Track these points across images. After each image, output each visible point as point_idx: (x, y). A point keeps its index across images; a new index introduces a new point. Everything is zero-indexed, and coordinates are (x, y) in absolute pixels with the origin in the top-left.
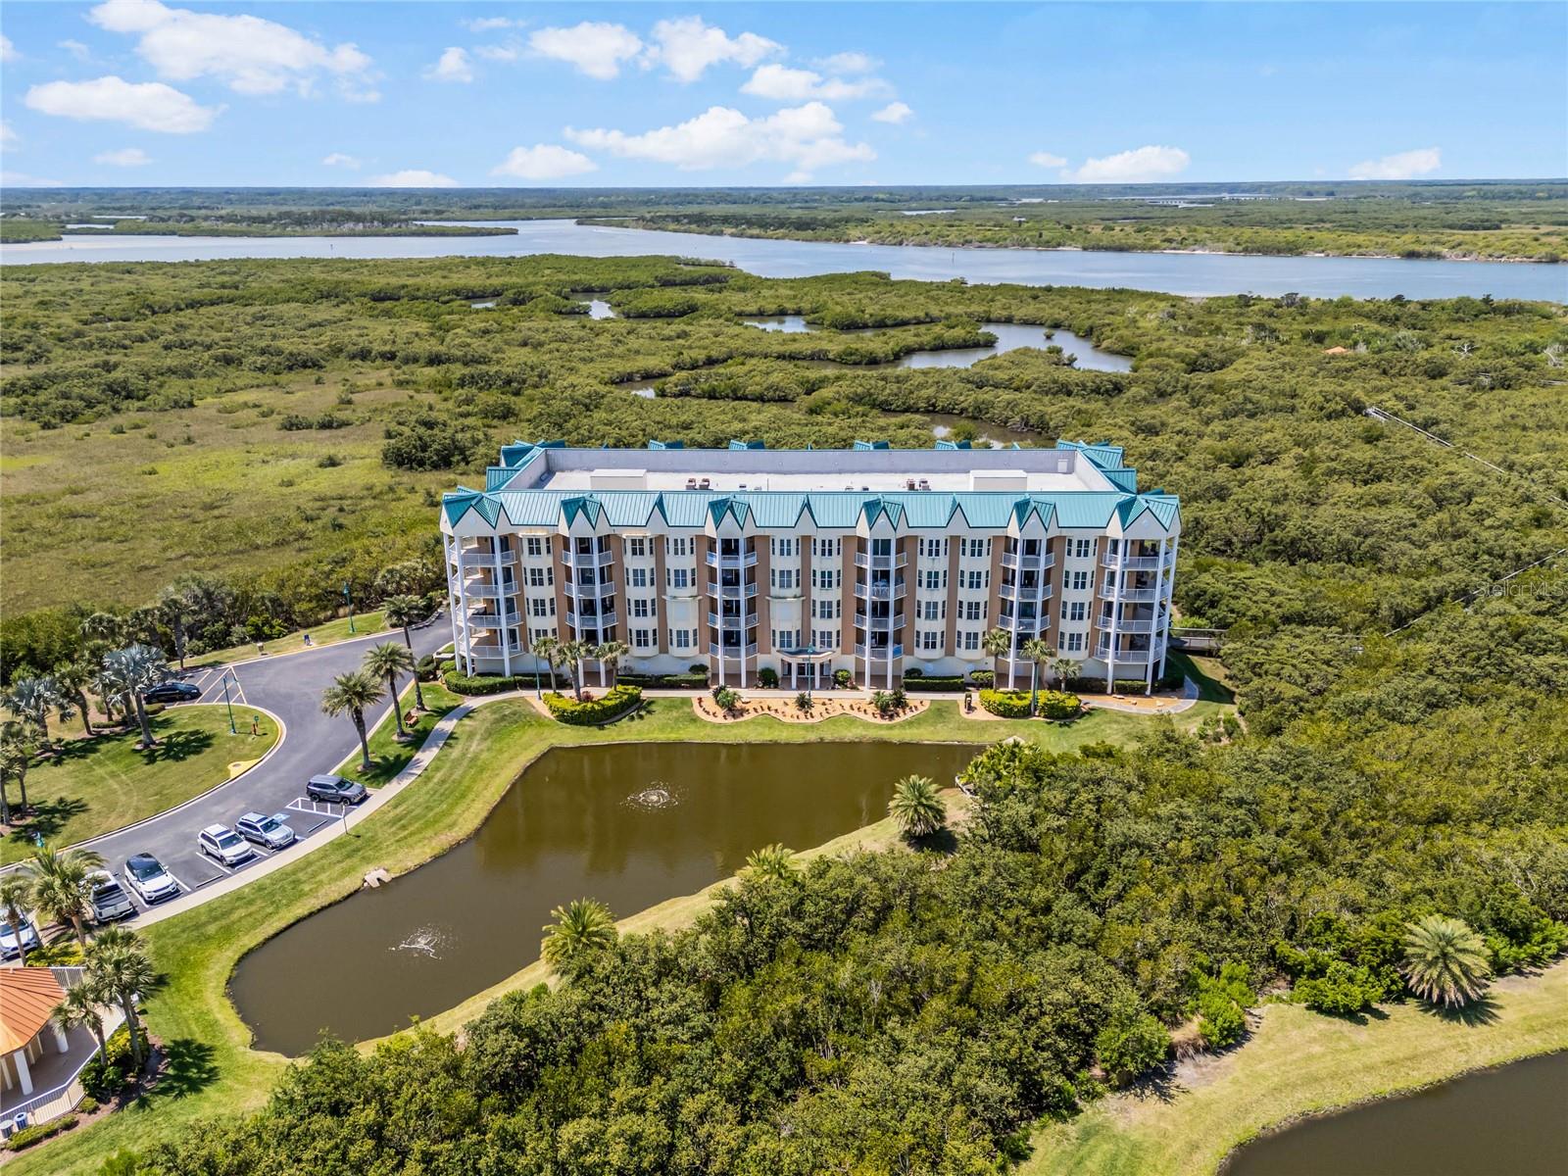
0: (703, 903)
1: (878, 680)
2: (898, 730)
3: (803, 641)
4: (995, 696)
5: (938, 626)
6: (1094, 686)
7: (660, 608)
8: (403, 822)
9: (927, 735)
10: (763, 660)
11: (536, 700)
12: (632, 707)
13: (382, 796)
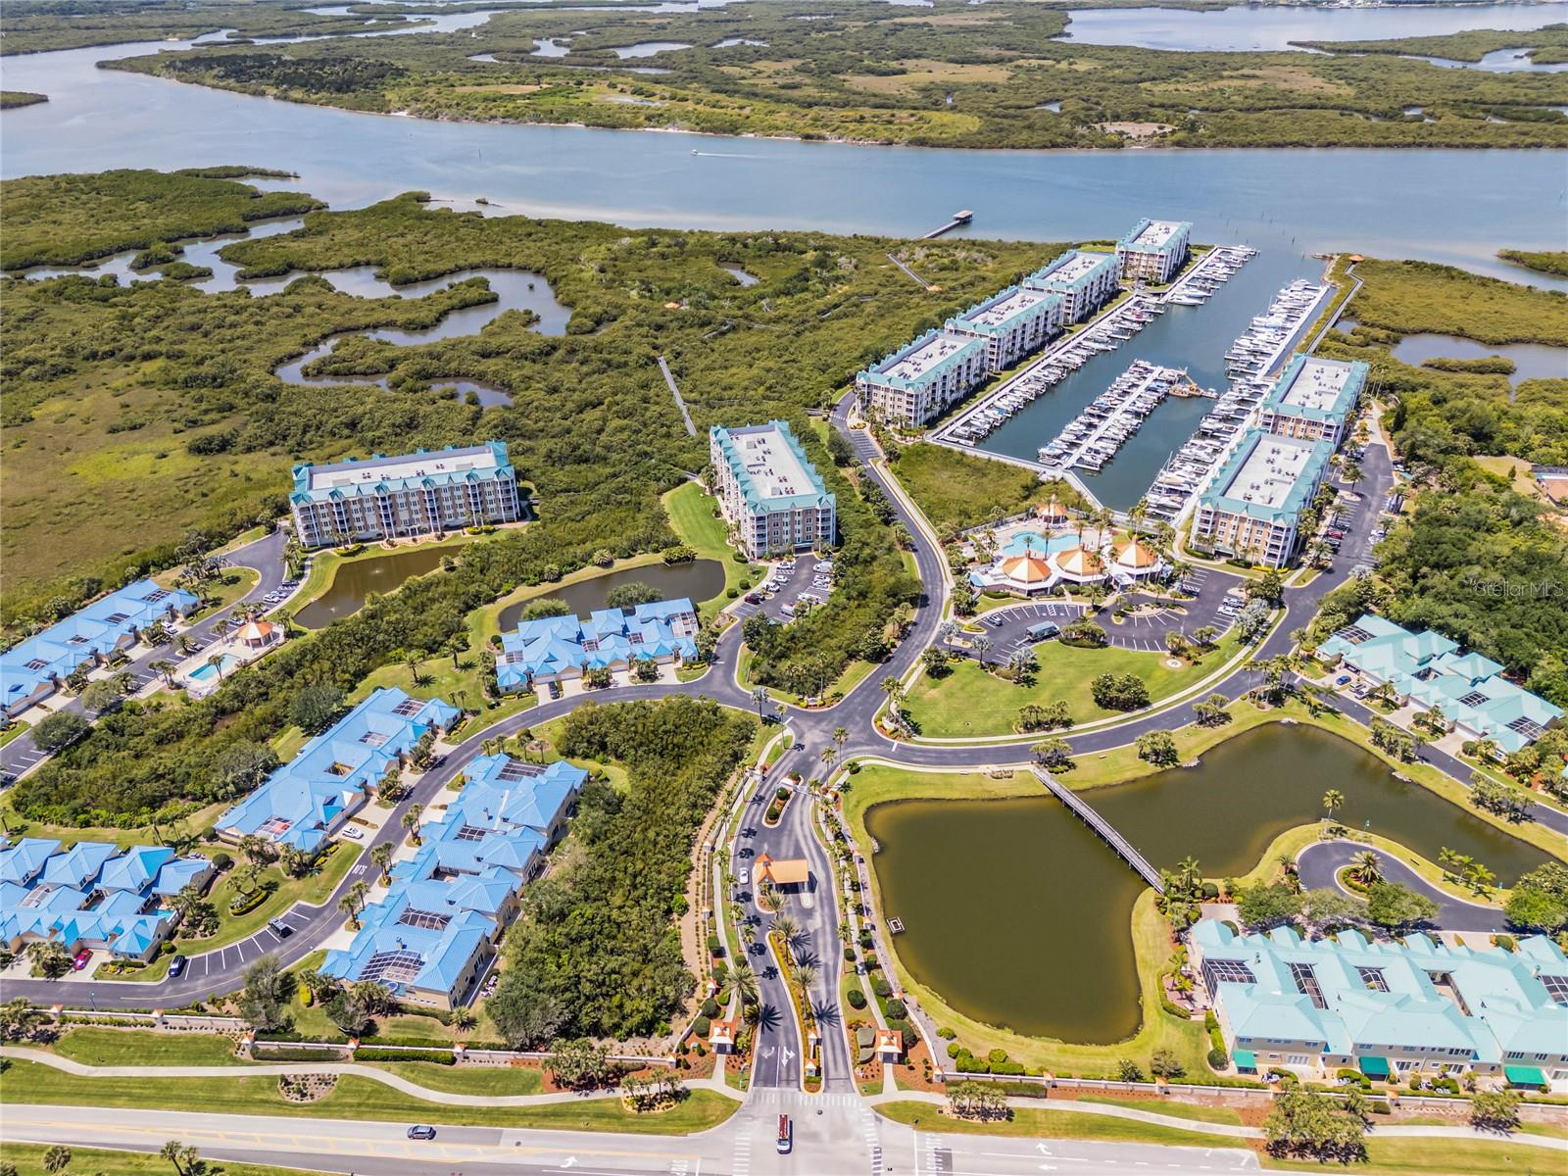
0: (400, 589)
1: (436, 529)
2: (444, 543)
3: (411, 522)
4: (470, 529)
5: (451, 512)
6: (500, 522)
7: (364, 518)
8: (313, 587)
9: (452, 544)
10: (399, 529)
11: (330, 551)
12: (362, 549)
13: (303, 583)
